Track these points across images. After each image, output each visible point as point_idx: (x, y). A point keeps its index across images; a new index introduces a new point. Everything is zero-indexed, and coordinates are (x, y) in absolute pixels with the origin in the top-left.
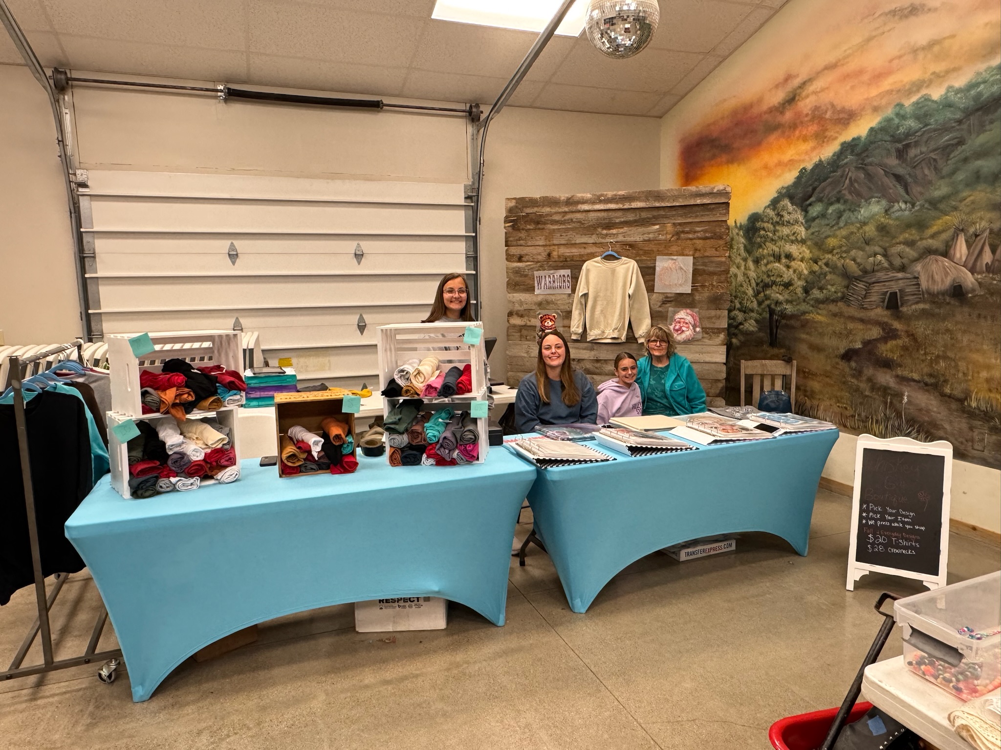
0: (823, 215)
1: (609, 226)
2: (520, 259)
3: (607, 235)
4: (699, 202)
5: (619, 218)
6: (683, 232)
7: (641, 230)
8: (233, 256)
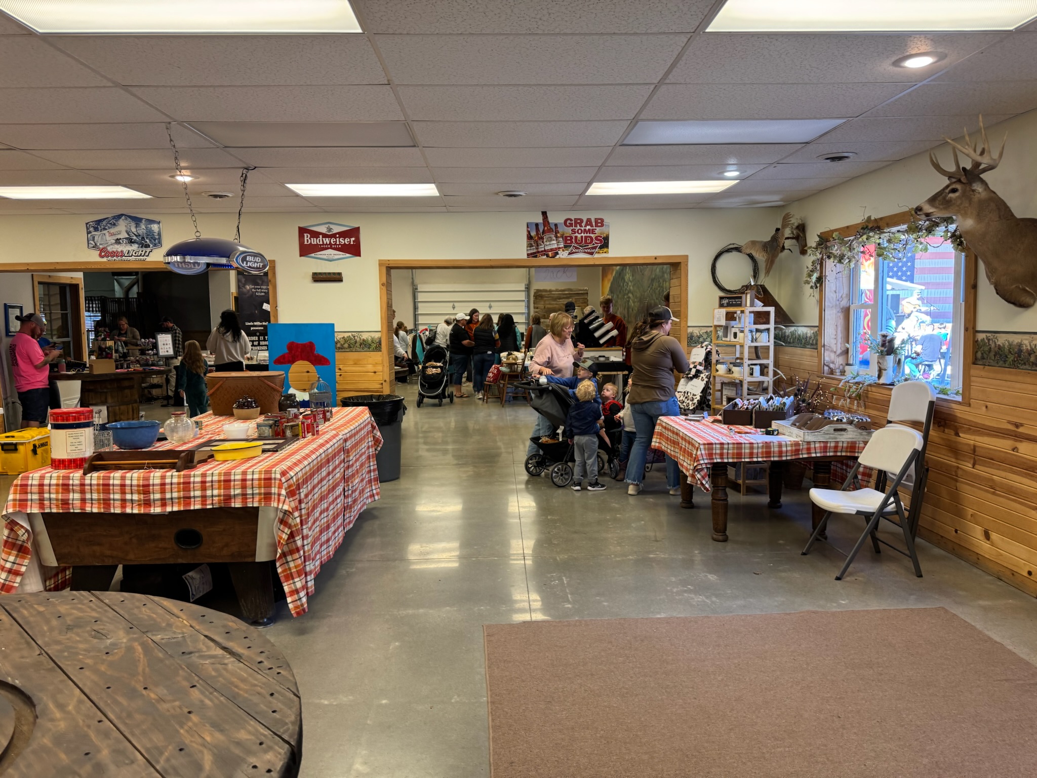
1: (560, 299)
2: (537, 308)
4: (580, 292)
5: (562, 296)
8: (454, 308)
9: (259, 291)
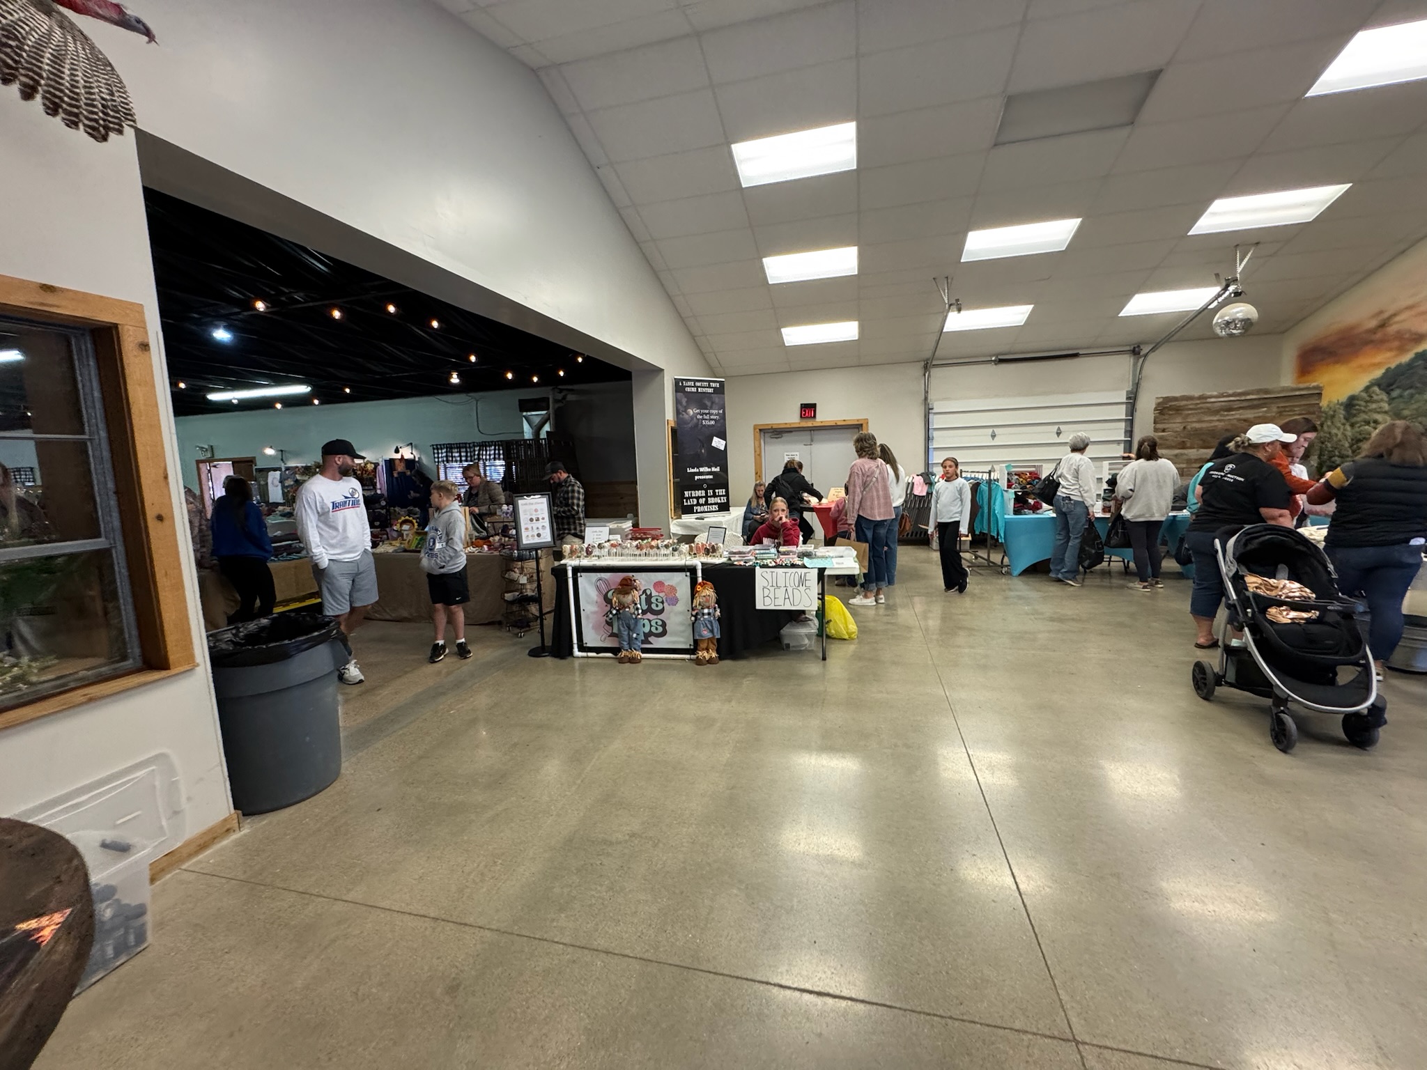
0: (1401, 396)
1: (1230, 409)
3: (1227, 415)
5: (1237, 405)
6: (1285, 411)
7: (1252, 411)
8: (993, 436)
9: (707, 417)
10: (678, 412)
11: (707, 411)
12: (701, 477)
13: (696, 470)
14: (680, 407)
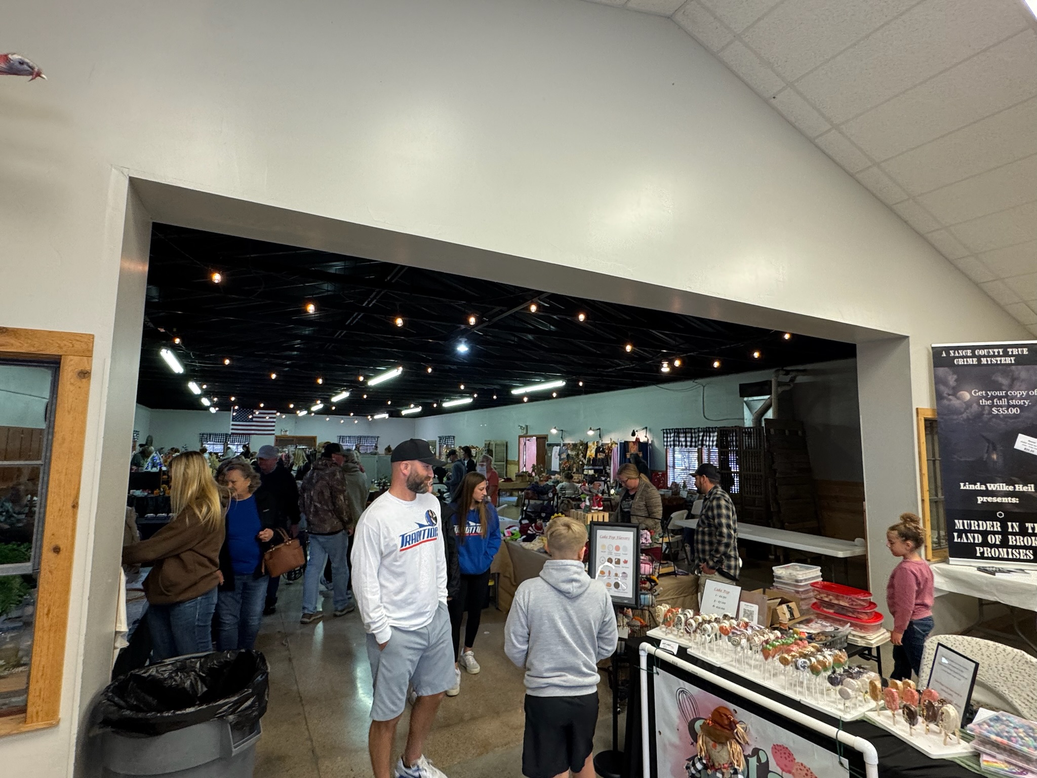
9: (1004, 402)
10: (939, 396)
11: (1003, 393)
12: (990, 499)
13: (978, 487)
14: (942, 388)
